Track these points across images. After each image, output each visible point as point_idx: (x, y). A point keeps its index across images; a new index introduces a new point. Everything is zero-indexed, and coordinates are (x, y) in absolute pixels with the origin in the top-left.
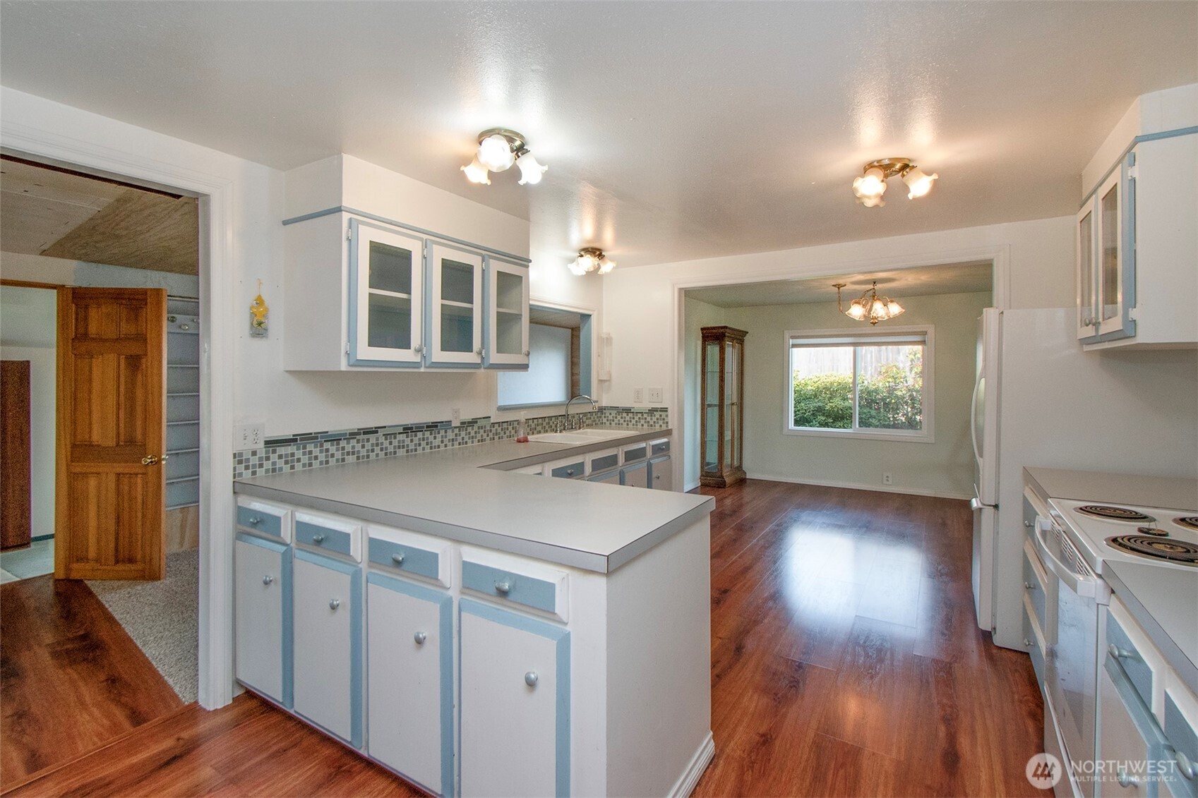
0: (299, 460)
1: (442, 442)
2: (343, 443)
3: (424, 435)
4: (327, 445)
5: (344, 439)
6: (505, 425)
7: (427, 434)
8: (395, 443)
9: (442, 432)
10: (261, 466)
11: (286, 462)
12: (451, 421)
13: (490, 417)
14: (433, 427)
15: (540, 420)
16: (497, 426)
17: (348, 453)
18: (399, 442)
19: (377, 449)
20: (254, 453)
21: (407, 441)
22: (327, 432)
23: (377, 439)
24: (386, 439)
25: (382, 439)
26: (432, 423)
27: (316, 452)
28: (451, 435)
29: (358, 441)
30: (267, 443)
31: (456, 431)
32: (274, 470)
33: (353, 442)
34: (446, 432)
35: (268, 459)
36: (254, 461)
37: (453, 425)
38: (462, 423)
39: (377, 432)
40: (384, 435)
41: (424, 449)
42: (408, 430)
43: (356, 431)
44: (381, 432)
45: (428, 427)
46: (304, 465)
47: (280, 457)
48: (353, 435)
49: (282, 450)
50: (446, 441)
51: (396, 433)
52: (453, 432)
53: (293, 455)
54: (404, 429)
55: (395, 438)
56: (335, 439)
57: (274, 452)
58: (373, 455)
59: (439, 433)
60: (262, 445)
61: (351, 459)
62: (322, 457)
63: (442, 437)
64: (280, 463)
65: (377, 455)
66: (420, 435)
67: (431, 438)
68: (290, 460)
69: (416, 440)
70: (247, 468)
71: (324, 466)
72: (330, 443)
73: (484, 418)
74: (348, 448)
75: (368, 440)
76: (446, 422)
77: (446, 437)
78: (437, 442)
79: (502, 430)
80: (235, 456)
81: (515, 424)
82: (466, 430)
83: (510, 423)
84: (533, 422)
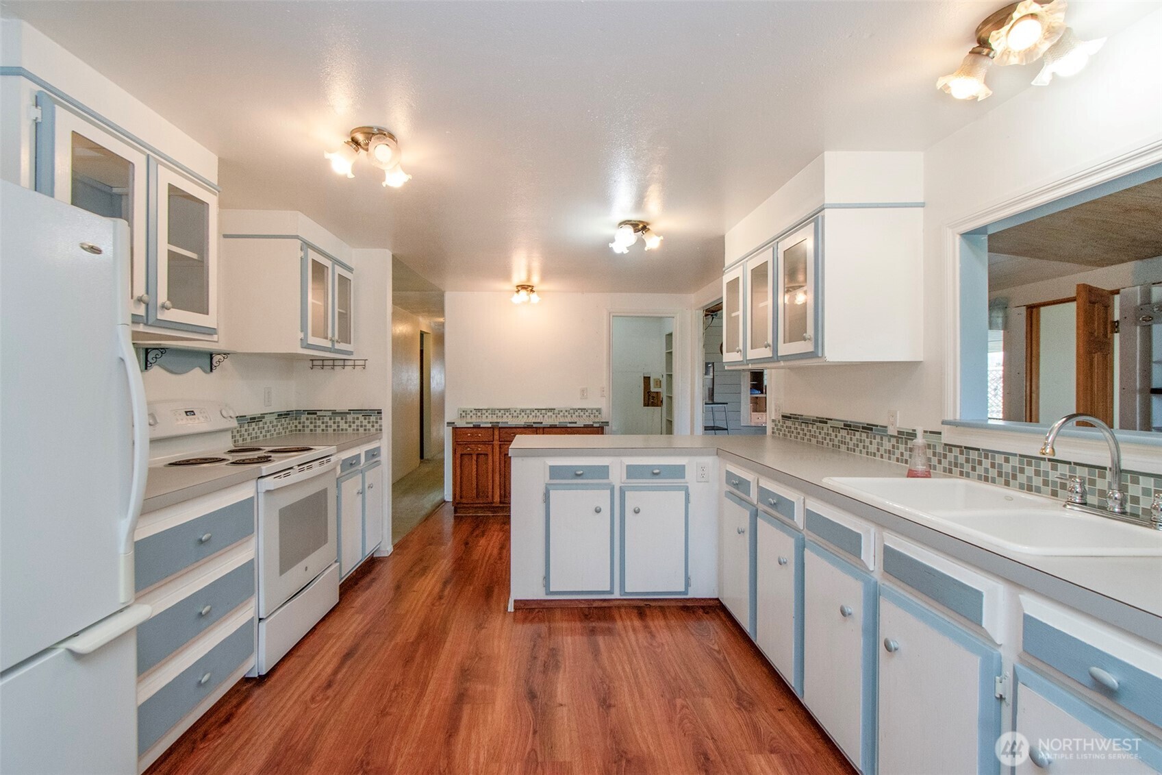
0: (793, 433)
1: (878, 450)
2: (810, 427)
3: (861, 436)
4: (803, 426)
5: (810, 423)
6: (974, 455)
7: (864, 436)
8: (839, 437)
9: (878, 439)
10: (781, 430)
11: (789, 432)
12: (886, 427)
13: (940, 433)
14: (868, 428)
16: (956, 451)
17: (813, 436)
18: (842, 437)
19: (828, 439)
20: (779, 422)
21: (848, 438)
22: (804, 416)
23: (828, 429)
24: (833, 431)
25: (831, 431)
26: (868, 424)
27: (799, 429)
28: (887, 444)
29: (817, 428)
30: (783, 416)
31: (894, 441)
32: (785, 435)
33: (815, 428)
34: (882, 440)
35: (783, 427)
36: (779, 427)
37: (889, 433)
38: (899, 433)
39: (826, 423)
40: (831, 427)
41: (861, 452)
42: (848, 426)
43: (816, 419)
44: (829, 424)
45: (863, 428)
46: (795, 437)
47: (787, 427)
48: (814, 422)
49: (788, 423)
50: (882, 450)
51: (840, 428)
52: (889, 441)
54: (845, 425)
55: (839, 432)
56: (807, 422)
57: (785, 423)
58: (825, 443)
59: (875, 438)
60: (780, 417)
61: (814, 441)
62: (802, 434)
63: (878, 444)
64: (787, 431)
65: (828, 444)
66: (858, 435)
67: (867, 442)
68: (790, 430)
69: (855, 440)
70: (777, 429)
72: (804, 424)
73: (931, 432)
74: (813, 432)
75: (823, 429)
76: (880, 426)
77: (882, 445)
78: (873, 448)
79: (967, 461)
80: (773, 421)
81: (999, 459)
82: (906, 444)
83: (987, 453)
84: (1054, 468)
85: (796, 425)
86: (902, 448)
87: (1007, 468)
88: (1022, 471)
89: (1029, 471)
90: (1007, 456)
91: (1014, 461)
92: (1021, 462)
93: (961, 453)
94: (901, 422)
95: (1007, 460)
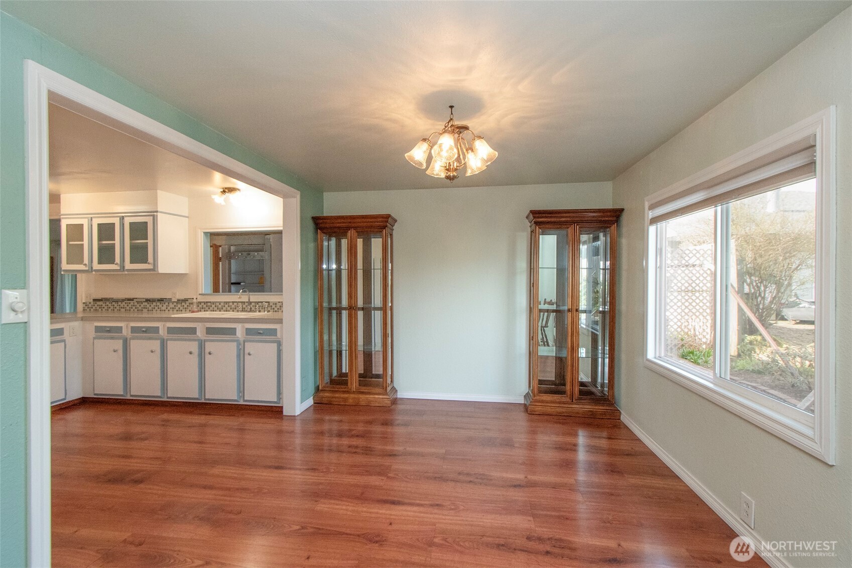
0: (104, 308)
1: (167, 308)
2: (120, 303)
3: (156, 304)
4: (114, 303)
6: (209, 304)
7: (158, 304)
8: (142, 306)
9: (167, 304)
10: (92, 308)
11: (100, 308)
12: (171, 299)
14: (161, 300)
16: (203, 304)
17: (122, 308)
18: (144, 306)
19: (134, 307)
20: (90, 303)
21: (148, 306)
23: (134, 303)
24: (138, 304)
25: (136, 304)
26: (160, 298)
27: (110, 305)
28: (171, 305)
29: (126, 303)
30: (93, 300)
31: (175, 304)
32: (96, 310)
33: (124, 303)
34: (169, 304)
35: (94, 306)
36: (90, 306)
37: (173, 301)
38: (178, 300)
39: (133, 300)
40: (136, 302)
41: (156, 310)
42: (147, 300)
44: (135, 300)
45: (158, 300)
46: (106, 310)
47: (98, 305)
48: (123, 300)
49: (99, 303)
50: (169, 308)
51: (142, 302)
52: (173, 304)
53: (102, 305)
55: (142, 304)
56: (117, 301)
57: (96, 303)
58: (132, 310)
59: (165, 304)
60: (92, 301)
61: (123, 310)
62: (112, 307)
63: (167, 306)
64: (98, 308)
65: (134, 310)
66: (154, 303)
67: (160, 306)
68: (101, 307)
69: (152, 306)
70: (88, 308)
73: (192, 298)
74: (122, 305)
75: (130, 303)
76: (168, 299)
77: (169, 306)
78: (164, 308)
79: (207, 306)
80: (84, 303)
81: (218, 304)
82: (181, 304)
83: (213, 303)
84: (233, 304)
85: (108, 303)
86: (179, 306)
87: (220, 306)
88: (224, 306)
89: (226, 306)
90: (220, 303)
91: (222, 304)
92: (224, 304)
93: (205, 304)
94: (180, 295)
95: (220, 304)
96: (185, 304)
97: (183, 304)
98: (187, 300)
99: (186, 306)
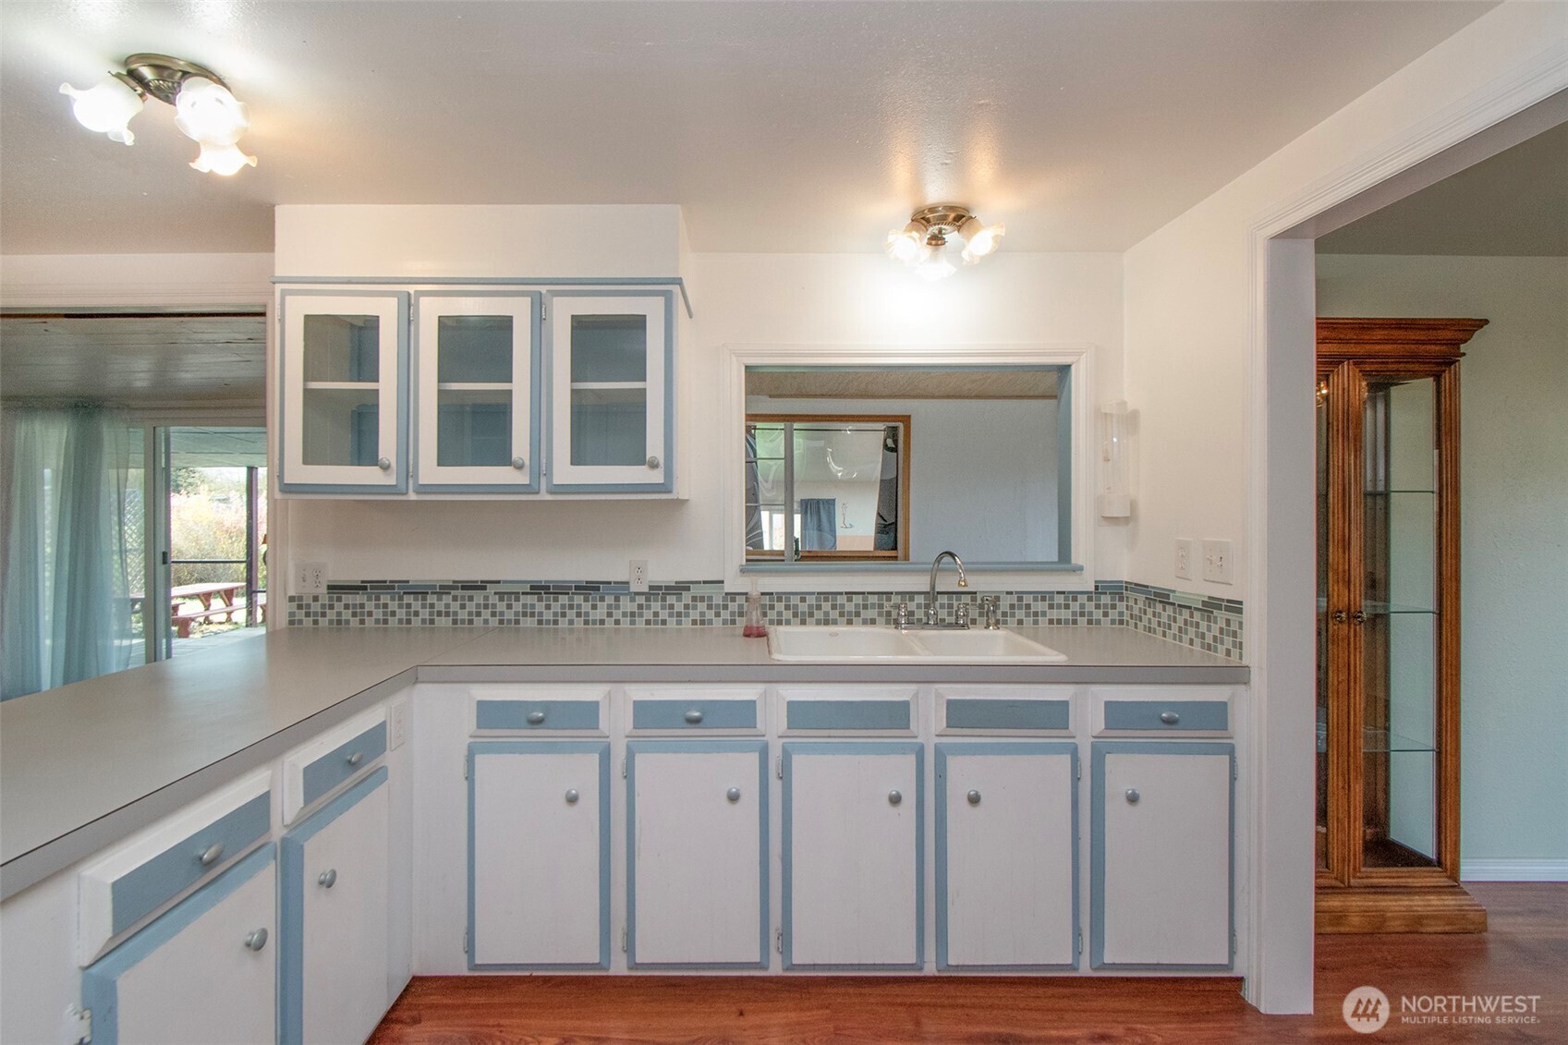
0: (370, 614)
1: (610, 615)
2: (431, 599)
3: (571, 599)
4: (408, 599)
5: (432, 593)
7: (578, 599)
8: (517, 607)
9: (610, 600)
10: (324, 615)
11: (354, 615)
12: (627, 583)
13: (722, 582)
14: (589, 588)
15: (873, 599)
16: (741, 600)
17: (439, 614)
18: (524, 606)
19: (486, 614)
20: (316, 599)
21: (540, 607)
22: (408, 582)
23: (486, 598)
24: (501, 600)
25: (494, 600)
26: (587, 582)
27: (393, 605)
28: (627, 605)
29: (455, 599)
30: (330, 587)
31: (641, 600)
32: (339, 622)
33: (447, 599)
34: (617, 599)
35: (331, 607)
36: (316, 607)
37: (633, 589)
38: (651, 588)
39: (484, 588)
40: (495, 593)
41: (571, 622)
42: (538, 589)
43: (451, 584)
44: (491, 589)
45: (577, 588)
46: (378, 621)
47: (347, 607)
48: (445, 589)
49: (348, 598)
50: (617, 614)
51: (518, 593)
52: (632, 601)
53: (362, 606)
54: (532, 587)
55: (517, 599)
56: (421, 591)
57: (339, 599)
58: (478, 622)
59: (602, 599)
60: (324, 589)
61: (443, 622)
62: (401, 613)
63: (609, 606)
64: (347, 615)
65: (486, 621)
66: (564, 599)
67: (586, 607)
68: (358, 611)
69: (556, 607)
70: (308, 615)
71: (428, 625)
72: (412, 596)
73: (705, 582)
74: (440, 606)
75: (471, 599)
76: (615, 583)
77: (618, 607)
78: (601, 612)
80: (292, 599)
81: (795, 600)
82: (664, 600)
83: (780, 596)
84: (850, 600)
85: (385, 599)
86: (656, 606)
87: (803, 607)
88: (819, 607)
89: (826, 606)
90: (803, 596)
91: (811, 600)
92: (817, 600)
93: (747, 600)
94: (663, 569)
95: (803, 600)
96: (679, 600)
97: (671, 599)
98: (688, 589)
99: (679, 607)
